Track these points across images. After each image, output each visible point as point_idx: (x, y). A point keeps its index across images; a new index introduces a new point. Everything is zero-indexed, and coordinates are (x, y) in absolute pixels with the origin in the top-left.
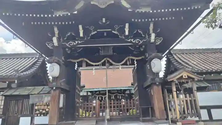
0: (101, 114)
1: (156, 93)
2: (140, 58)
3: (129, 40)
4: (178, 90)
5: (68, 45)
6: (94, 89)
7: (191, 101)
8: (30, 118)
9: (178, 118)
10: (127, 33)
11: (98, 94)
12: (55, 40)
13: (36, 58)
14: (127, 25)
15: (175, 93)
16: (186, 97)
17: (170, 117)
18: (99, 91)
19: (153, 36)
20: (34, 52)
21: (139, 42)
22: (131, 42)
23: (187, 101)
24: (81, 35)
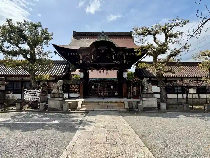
0: (100, 94)
1: (124, 86)
2: (120, 68)
3: (114, 62)
4: (133, 85)
5: (86, 63)
6: (93, 78)
7: (138, 90)
8: (67, 94)
9: (132, 95)
10: (113, 58)
11: (95, 82)
12: (81, 61)
13: (65, 64)
14: (113, 56)
15: (132, 87)
16: (136, 88)
17: (128, 95)
18: (96, 80)
19: (125, 61)
20: (64, 60)
21: (119, 63)
22: (115, 62)
23: (136, 90)
24: (92, 59)
